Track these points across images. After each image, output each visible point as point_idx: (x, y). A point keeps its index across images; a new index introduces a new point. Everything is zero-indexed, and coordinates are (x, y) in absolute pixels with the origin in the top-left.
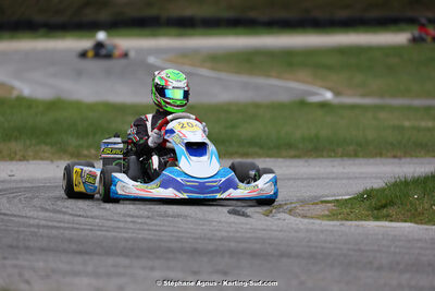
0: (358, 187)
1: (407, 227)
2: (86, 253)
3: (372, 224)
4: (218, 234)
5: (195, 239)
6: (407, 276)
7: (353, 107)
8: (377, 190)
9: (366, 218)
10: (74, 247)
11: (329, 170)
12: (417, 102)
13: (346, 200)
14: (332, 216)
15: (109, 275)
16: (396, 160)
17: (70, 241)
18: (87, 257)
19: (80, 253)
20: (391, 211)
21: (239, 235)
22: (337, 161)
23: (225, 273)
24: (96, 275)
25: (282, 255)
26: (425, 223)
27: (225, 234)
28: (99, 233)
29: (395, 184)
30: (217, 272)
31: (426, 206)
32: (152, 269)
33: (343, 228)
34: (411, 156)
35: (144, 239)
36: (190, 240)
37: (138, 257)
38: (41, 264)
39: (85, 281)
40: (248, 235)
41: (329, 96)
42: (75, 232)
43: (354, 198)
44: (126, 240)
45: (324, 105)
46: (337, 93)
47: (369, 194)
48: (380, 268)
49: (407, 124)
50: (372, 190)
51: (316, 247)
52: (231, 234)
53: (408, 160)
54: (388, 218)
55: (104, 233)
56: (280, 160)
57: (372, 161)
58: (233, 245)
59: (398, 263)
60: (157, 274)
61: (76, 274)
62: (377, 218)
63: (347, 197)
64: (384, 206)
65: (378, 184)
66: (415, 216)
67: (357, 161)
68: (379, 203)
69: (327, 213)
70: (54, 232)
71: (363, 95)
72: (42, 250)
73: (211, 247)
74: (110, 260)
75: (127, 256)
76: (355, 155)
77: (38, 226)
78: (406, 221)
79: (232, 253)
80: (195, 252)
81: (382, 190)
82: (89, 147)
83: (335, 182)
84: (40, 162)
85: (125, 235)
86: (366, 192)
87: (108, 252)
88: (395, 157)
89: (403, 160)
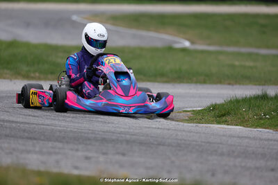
0: (206, 103)
1: (238, 129)
2: (35, 139)
3: (216, 126)
4: (118, 129)
5: (103, 132)
6: (239, 160)
7: (203, 52)
8: (219, 105)
9: (212, 122)
10: (26, 134)
11: (188, 91)
12: (244, 50)
13: (199, 110)
14: (190, 120)
15: (50, 154)
16: (230, 87)
17: (24, 131)
18: (35, 141)
19: (30, 138)
20: (228, 118)
21: (132, 130)
22: (193, 86)
23: (124, 155)
24: (41, 153)
25: (159, 144)
26: (250, 127)
27: (123, 130)
28: (42, 126)
29: (231, 101)
30: (118, 153)
31: (250, 116)
32: (77, 150)
33: (198, 128)
34: (240, 84)
35: (71, 131)
36: (101, 133)
37: (67, 142)
38: (6, 145)
39: (35, 156)
40: (137, 131)
41: (187, 44)
42: (27, 126)
43: (204, 110)
44: (60, 131)
45: (184, 50)
46: (192, 43)
47: (214, 107)
48: (222, 154)
49: (237, 63)
50: (216, 105)
51: (181, 140)
52: (127, 130)
53: (238, 86)
54: (226, 123)
55: (45, 127)
56: (156, 84)
57: (215, 86)
58: (128, 137)
59: (233, 152)
60: (80, 154)
61: (29, 152)
62: (219, 123)
63: (200, 109)
64: (223, 115)
65: (220, 101)
66: (243, 122)
67: (206, 86)
68: (220, 113)
69: (187, 118)
70: (14, 125)
71: (209, 45)
72: (7, 136)
73: (114, 138)
74: (50, 144)
75: (61, 142)
76: (204, 82)
77: (3, 121)
78: (237, 125)
79: (128, 142)
80: (104, 140)
81: (222, 105)
82: (34, 72)
83: (192, 99)
84: (4, 80)
85: (59, 128)
86: (212, 105)
87: (48, 139)
88: (229, 84)
89: (235, 86)
